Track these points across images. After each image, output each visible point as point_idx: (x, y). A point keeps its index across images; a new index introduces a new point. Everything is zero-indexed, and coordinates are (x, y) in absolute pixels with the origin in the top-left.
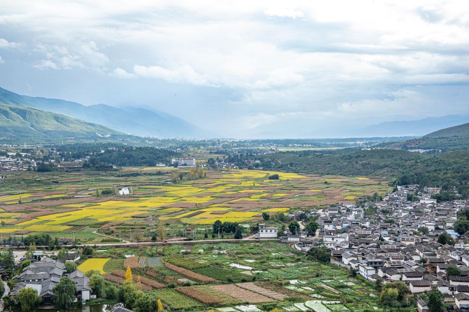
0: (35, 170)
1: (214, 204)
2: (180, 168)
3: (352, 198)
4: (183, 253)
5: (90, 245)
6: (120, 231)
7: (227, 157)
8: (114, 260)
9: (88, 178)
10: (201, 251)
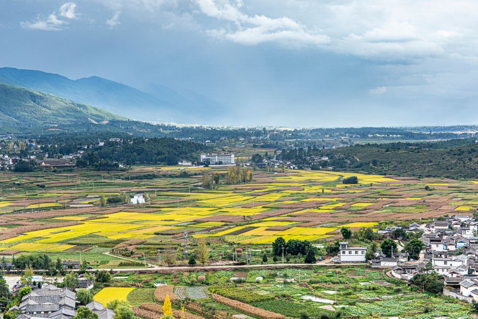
0: (10, 170)
1: (269, 217)
2: (213, 168)
3: (467, 209)
4: (234, 281)
5: (106, 270)
6: (143, 252)
7: (279, 152)
8: (140, 290)
9: (84, 182)
10: (261, 279)
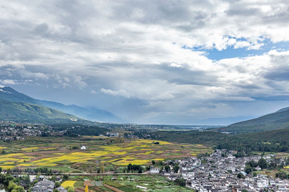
0: (40, 136)
1: (128, 155)
2: (111, 137)
3: (195, 154)
4: (113, 179)
5: (67, 174)
6: (82, 167)
7: (134, 132)
8: (79, 182)
9: (65, 141)
10: (122, 179)
